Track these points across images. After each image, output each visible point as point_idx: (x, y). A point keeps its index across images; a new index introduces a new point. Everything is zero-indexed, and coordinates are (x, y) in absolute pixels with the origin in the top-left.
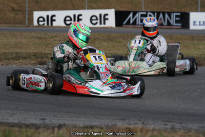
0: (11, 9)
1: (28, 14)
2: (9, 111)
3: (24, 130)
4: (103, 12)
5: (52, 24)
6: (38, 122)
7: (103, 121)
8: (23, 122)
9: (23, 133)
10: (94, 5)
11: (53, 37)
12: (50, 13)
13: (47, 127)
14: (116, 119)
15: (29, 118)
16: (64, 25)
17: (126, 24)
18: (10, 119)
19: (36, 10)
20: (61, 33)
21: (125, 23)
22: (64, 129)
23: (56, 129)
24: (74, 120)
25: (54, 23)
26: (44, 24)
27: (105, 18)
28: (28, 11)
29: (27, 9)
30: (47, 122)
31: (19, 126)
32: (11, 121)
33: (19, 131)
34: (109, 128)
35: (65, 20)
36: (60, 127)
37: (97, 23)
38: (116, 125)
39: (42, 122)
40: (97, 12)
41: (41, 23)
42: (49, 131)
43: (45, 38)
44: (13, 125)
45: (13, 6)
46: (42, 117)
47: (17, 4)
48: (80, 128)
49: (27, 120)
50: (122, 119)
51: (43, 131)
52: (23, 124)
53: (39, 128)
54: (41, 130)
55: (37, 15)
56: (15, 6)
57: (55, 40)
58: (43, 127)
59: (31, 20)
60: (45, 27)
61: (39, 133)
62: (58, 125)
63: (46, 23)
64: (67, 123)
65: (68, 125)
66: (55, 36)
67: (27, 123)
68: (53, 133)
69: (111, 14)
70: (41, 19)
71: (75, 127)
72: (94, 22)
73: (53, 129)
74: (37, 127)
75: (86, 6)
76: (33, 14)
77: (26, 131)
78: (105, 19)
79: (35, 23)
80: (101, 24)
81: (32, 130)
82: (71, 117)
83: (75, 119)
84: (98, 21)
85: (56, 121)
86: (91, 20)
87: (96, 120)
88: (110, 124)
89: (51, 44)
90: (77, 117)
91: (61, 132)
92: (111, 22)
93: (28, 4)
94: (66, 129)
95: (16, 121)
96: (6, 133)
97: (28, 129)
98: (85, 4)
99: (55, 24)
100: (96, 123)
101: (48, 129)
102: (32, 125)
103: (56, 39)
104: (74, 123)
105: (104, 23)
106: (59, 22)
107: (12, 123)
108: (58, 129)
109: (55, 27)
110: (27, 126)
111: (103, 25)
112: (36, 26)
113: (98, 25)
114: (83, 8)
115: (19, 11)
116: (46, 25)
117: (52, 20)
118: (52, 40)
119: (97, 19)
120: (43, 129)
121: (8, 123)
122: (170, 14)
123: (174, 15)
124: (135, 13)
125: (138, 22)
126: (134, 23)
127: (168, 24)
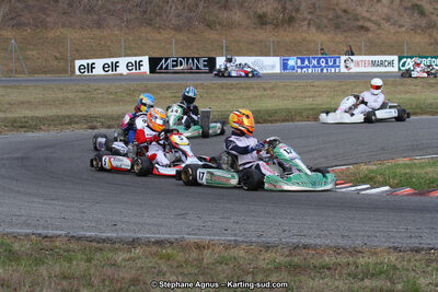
4: (138, 59)
5: (92, 71)
12: (90, 61)
19: (77, 59)
21: (158, 68)
25: (94, 70)
26: (85, 72)
27: (139, 64)
28: (70, 60)
29: (69, 58)
35: (104, 68)
37: (132, 69)
40: (132, 59)
41: (82, 71)
45: (56, 54)
47: (60, 53)
55: (78, 63)
56: (58, 55)
59: (73, 67)
63: (86, 70)
69: (145, 60)
70: (82, 67)
72: (130, 68)
75: (123, 54)
76: (74, 63)
80: (136, 69)
86: (127, 66)
92: (146, 68)
93: (70, 53)
98: (121, 52)
105: (140, 69)
106: (98, 71)
111: (138, 71)
113: (134, 71)
114: (120, 56)
115: (61, 59)
117: (92, 68)
119: (133, 66)
122: (198, 59)
123: (201, 60)
124: (167, 59)
125: (170, 67)
126: (167, 68)
127: (198, 68)
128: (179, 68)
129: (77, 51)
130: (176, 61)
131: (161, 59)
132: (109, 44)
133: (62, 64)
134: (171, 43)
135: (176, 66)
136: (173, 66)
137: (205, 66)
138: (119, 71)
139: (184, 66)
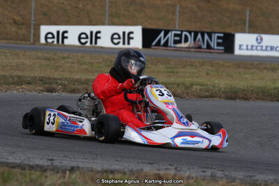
0: (12, 22)
1: (34, 29)
2: (8, 149)
3: (27, 172)
4: (127, 29)
5: (63, 42)
6: (45, 163)
7: (126, 165)
8: (27, 162)
9: (25, 176)
10: (116, 20)
11: (64, 58)
12: (62, 28)
13: (55, 170)
14: (142, 163)
15: (33, 158)
16: (78, 44)
17: (156, 45)
18: (10, 158)
19: (43, 24)
20: (75, 54)
21: (154, 43)
22: (78, 172)
23: (68, 173)
24: (89, 163)
25: (66, 40)
26: (53, 42)
28: (34, 25)
29: (33, 22)
30: (56, 163)
31: (22, 167)
32: (12, 161)
33: (21, 174)
34: (133, 174)
35: (80, 38)
36: (72, 170)
37: (119, 43)
38: (142, 170)
39: (49, 163)
40: (120, 30)
41: (50, 41)
42: (59, 175)
43: (54, 59)
44: (14, 166)
45: (15, 17)
46: (50, 158)
47: (20, 16)
48: (98, 172)
49: (31, 160)
50: (149, 163)
51: (51, 175)
52: (25, 165)
53: (46, 170)
54: (48, 173)
55: (44, 30)
56: (18, 18)
57: (66, 62)
58: (50, 170)
59: (37, 36)
60: (55, 45)
61: (46, 177)
62: (69, 168)
63: (55, 40)
64: (81, 165)
65: (83, 168)
66: (67, 58)
67: (31, 163)
68: (64, 177)
69: (137, 32)
70: (50, 36)
71: (92, 171)
72: (116, 41)
73: (64, 172)
74: (43, 169)
75: (107, 22)
76: (39, 29)
77: (30, 174)
78: (130, 38)
79: (43, 40)
80: (124, 43)
81: (38, 173)
82: (86, 159)
83: (91, 161)
84: (121, 40)
85: (68, 163)
86: (112, 38)
87: (117, 163)
88: (135, 169)
89: (61, 66)
90: (93, 159)
91: (74, 176)
92: (137, 43)
93: (35, 16)
94: (80, 173)
95: (18, 161)
96: (6, 175)
97: (33, 172)
98: (105, 18)
99: (66, 42)
100: (117, 167)
101: (58, 172)
102: (37, 166)
103: (67, 60)
104: (91, 165)
105: (129, 43)
106: (72, 40)
107: (12, 163)
108: (70, 173)
109: (67, 46)
110: (32, 168)
111: (126, 46)
112: (44, 44)
113: (121, 46)
114: (103, 24)
115: (23, 24)
116: (55, 43)
117: (64, 38)
118: (63, 62)
119: (119, 38)
120: (52, 172)
121: (8, 163)
122: (210, 35)
123: (215, 36)
124: (166, 33)
125: (171, 43)
126: (166, 44)
127: (209, 47)
128: (183, 45)
129: (45, 14)
130: (180, 36)
131: (159, 32)
132: (89, 7)
133: (23, 31)
134: (174, 13)
135: (180, 42)
136: (176, 42)
137: (219, 44)
138: (100, 43)
139: (190, 43)
